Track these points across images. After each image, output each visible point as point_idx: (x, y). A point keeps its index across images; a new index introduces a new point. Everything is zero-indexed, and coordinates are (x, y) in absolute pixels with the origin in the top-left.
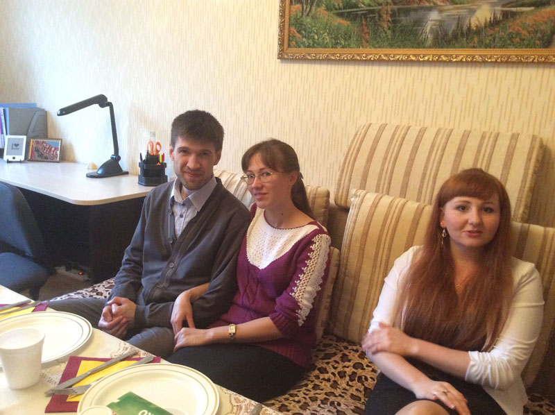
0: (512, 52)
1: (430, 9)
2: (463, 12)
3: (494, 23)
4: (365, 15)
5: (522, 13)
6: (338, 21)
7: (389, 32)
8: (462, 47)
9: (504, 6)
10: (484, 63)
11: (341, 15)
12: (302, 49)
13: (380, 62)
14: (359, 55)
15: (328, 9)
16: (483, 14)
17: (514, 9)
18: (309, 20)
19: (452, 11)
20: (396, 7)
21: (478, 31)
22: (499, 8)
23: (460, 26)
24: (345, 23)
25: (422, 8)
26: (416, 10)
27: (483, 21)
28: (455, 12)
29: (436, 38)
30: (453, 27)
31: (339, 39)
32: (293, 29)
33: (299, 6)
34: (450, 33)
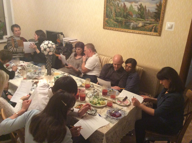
0: (145, 32)
1: (132, 22)
2: (137, 24)
3: (142, 26)
4: (120, 22)
5: (147, 25)
6: (115, 22)
7: (124, 26)
8: (137, 30)
9: (144, 23)
10: (140, 34)
11: (115, 21)
12: (108, 27)
13: (122, 31)
14: (119, 30)
15: (113, 20)
16: (140, 24)
17: (146, 24)
18: (109, 21)
19: (135, 23)
20: (125, 21)
21: (140, 27)
22: (143, 24)
23: (137, 26)
24: (116, 23)
25: (130, 22)
26: (129, 22)
27: (140, 26)
28: (136, 23)
29: (132, 28)
30: (135, 26)
31: (115, 26)
32: (106, 23)
33: (107, 18)
34: (135, 27)
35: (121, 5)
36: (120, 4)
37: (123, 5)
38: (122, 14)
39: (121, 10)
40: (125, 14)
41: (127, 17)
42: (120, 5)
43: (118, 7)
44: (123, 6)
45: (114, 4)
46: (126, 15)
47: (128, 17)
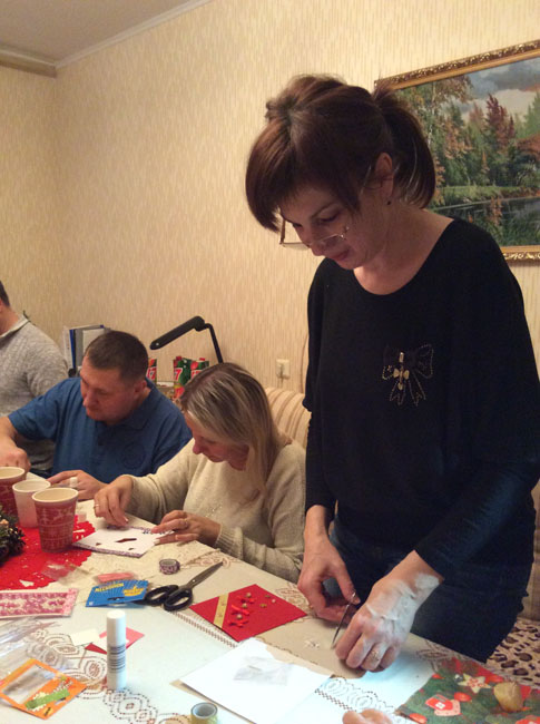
4: (471, 211)
7: (501, 228)
35: (477, 114)
36: (465, 110)
37: (486, 111)
38: (481, 161)
39: (473, 141)
40: (502, 158)
41: (515, 174)
42: (465, 117)
43: (457, 132)
44: (486, 116)
45: (433, 117)
46: (510, 166)
47: (522, 170)
